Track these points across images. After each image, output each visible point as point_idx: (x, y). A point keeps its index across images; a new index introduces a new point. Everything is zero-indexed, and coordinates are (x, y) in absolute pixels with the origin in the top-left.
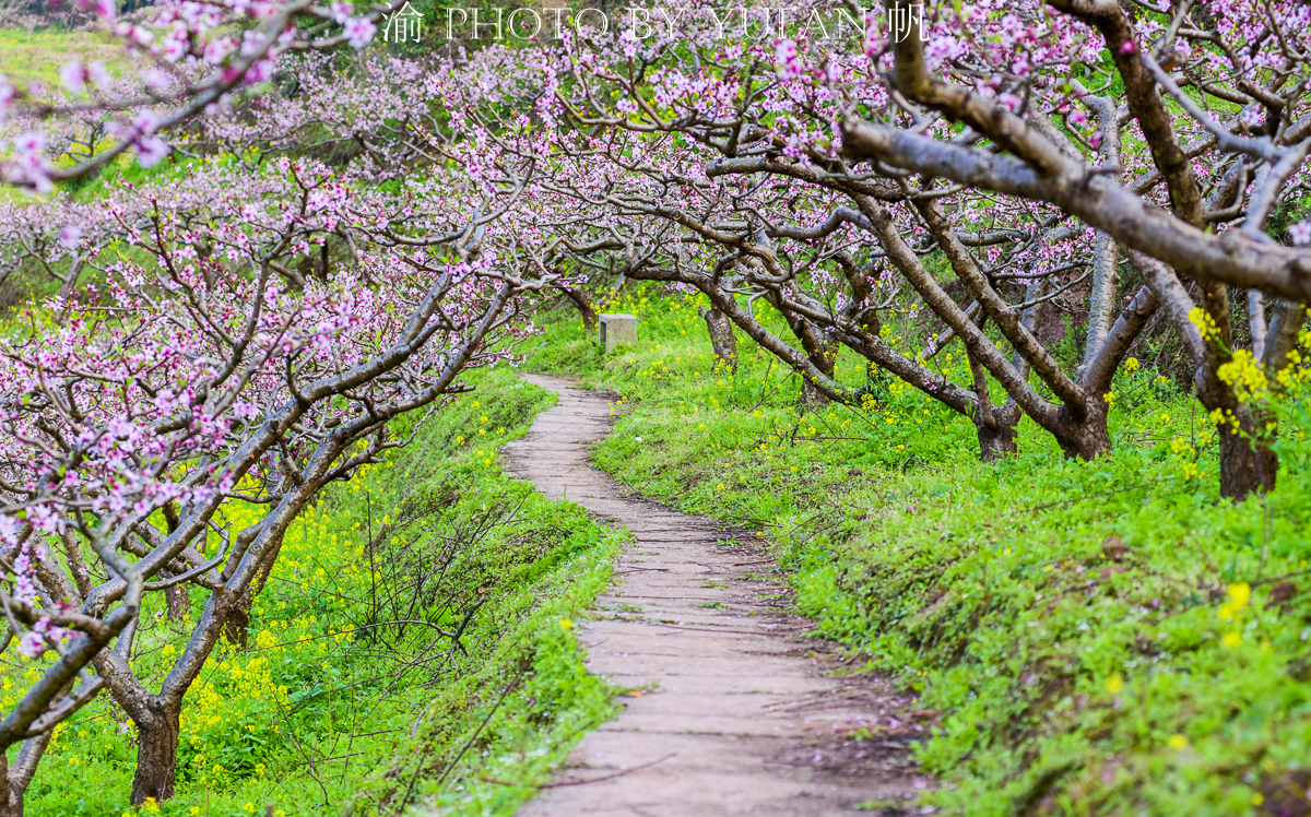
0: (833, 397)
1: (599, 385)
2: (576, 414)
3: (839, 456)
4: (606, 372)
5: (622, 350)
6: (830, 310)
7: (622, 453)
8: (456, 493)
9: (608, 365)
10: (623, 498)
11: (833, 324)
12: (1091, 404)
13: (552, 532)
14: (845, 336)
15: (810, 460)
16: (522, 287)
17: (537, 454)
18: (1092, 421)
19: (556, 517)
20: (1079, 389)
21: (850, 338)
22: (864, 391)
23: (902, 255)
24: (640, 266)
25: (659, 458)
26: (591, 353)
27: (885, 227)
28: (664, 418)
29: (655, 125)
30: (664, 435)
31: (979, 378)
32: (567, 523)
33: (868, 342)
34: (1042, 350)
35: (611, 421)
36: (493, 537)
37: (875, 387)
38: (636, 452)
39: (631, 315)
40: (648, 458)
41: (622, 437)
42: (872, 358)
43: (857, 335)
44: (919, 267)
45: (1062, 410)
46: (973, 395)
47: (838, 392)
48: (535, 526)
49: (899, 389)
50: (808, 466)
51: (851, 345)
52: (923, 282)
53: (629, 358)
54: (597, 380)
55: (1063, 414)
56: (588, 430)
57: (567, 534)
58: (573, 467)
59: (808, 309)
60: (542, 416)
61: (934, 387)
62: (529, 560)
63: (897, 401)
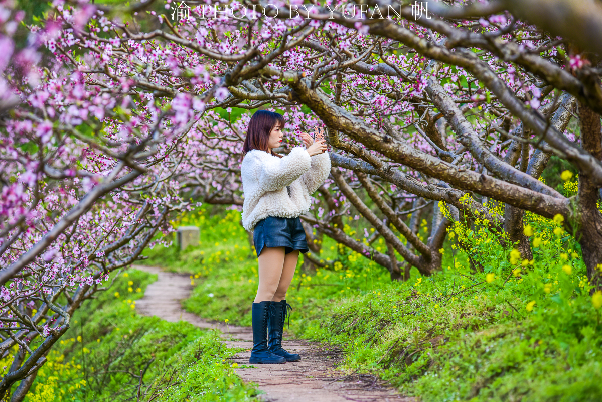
0: (321, 266)
1: (179, 270)
2: (171, 285)
3: (322, 294)
4: (182, 262)
5: (191, 248)
6: (315, 217)
7: (202, 303)
8: (110, 328)
9: (183, 257)
10: (208, 322)
11: (317, 223)
12: (433, 254)
13: (175, 336)
14: (323, 230)
15: (308, 296)
16: (173, 209)
17: (152, 306)
18: (434, 262)
19: (178, 328)
20: (427, 248)
21: (326, 231)
22: (335, 261)
23: (346, 189)
24: (213, 197)
25: (224, 303)
26: (172, 252)
27: (338, 177)
28: (225, 283)
29: (238, 138)
30: (226, 292)
31: (389, 248)
32: (184, 331)
33: (335, 232)
34: (410, 230)
35: (191, 288)
36: (145, 340)
37: (342, 258)
38: (210, 301)
39: (196, 227)
40: (218, 304)
41: (201, 295)
42: (339, 241)
43: (330, 229)
44: (354, 195)
45: (421, 258)
46: (387, 257)
47: (321, 261)
48: (167, 333)
49: (354, 258)
50: (307, 299)
51: (327, 234)
52: (356, 201)
53: (195, 253)
54: (177, 267)
55: (421, 260)
56: (179, 293)
57: (184, 336)
58: (175, 311)
59: (305, 217)
60: (150, 287)
61: (368, 254)
62: (165, 350)
63: (353, 265)
